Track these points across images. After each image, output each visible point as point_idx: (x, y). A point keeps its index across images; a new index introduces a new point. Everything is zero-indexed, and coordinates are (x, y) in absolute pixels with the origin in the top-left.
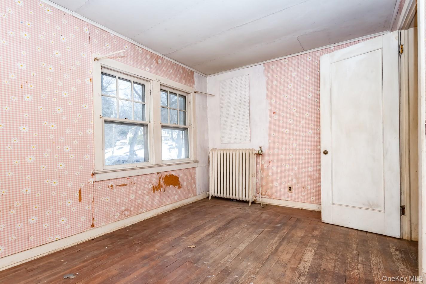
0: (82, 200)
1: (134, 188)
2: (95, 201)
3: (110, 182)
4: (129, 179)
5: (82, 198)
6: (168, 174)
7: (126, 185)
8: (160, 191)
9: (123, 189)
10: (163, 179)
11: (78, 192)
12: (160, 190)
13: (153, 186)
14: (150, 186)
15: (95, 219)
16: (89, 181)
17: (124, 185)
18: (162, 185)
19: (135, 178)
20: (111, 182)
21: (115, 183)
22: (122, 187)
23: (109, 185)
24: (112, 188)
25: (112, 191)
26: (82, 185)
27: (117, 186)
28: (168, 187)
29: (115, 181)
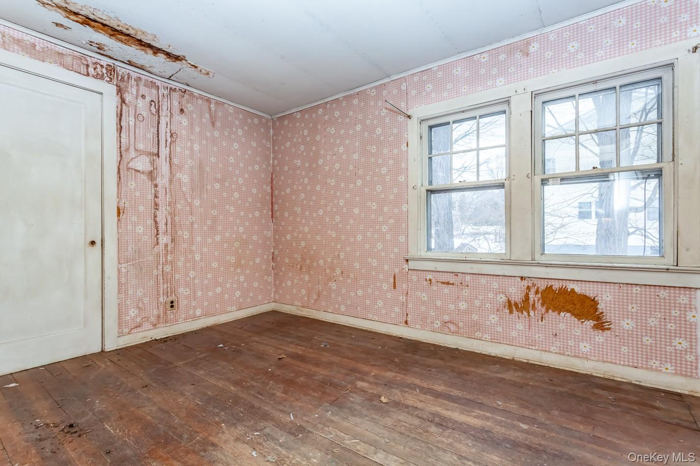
0: (397, 288)
1: (466, 292)
2: (409, 293)
3: (428, 274)
4: (457, 275)
5: (397, 286)
6: (556, 286)
7: (453, 284)
8: (529, 315)
9: (446, 290)
10: (537, 292)
11: (393, 277)
12: (529, 313)
13: (509, 302)
14: (502, 298)
15: (409, 316)
16: (404, 267)
17: (448, 283)
18: (534, 305)
19: (468, 278)
20: (430, 274)
21: (435, 277)
22: (446, 286)
23: (427, 277)
24: (430, 283)
25: (430, 288)
26: (397, 270)
27: (438, 282)
28: (556, 313)
29: (435, 275)
